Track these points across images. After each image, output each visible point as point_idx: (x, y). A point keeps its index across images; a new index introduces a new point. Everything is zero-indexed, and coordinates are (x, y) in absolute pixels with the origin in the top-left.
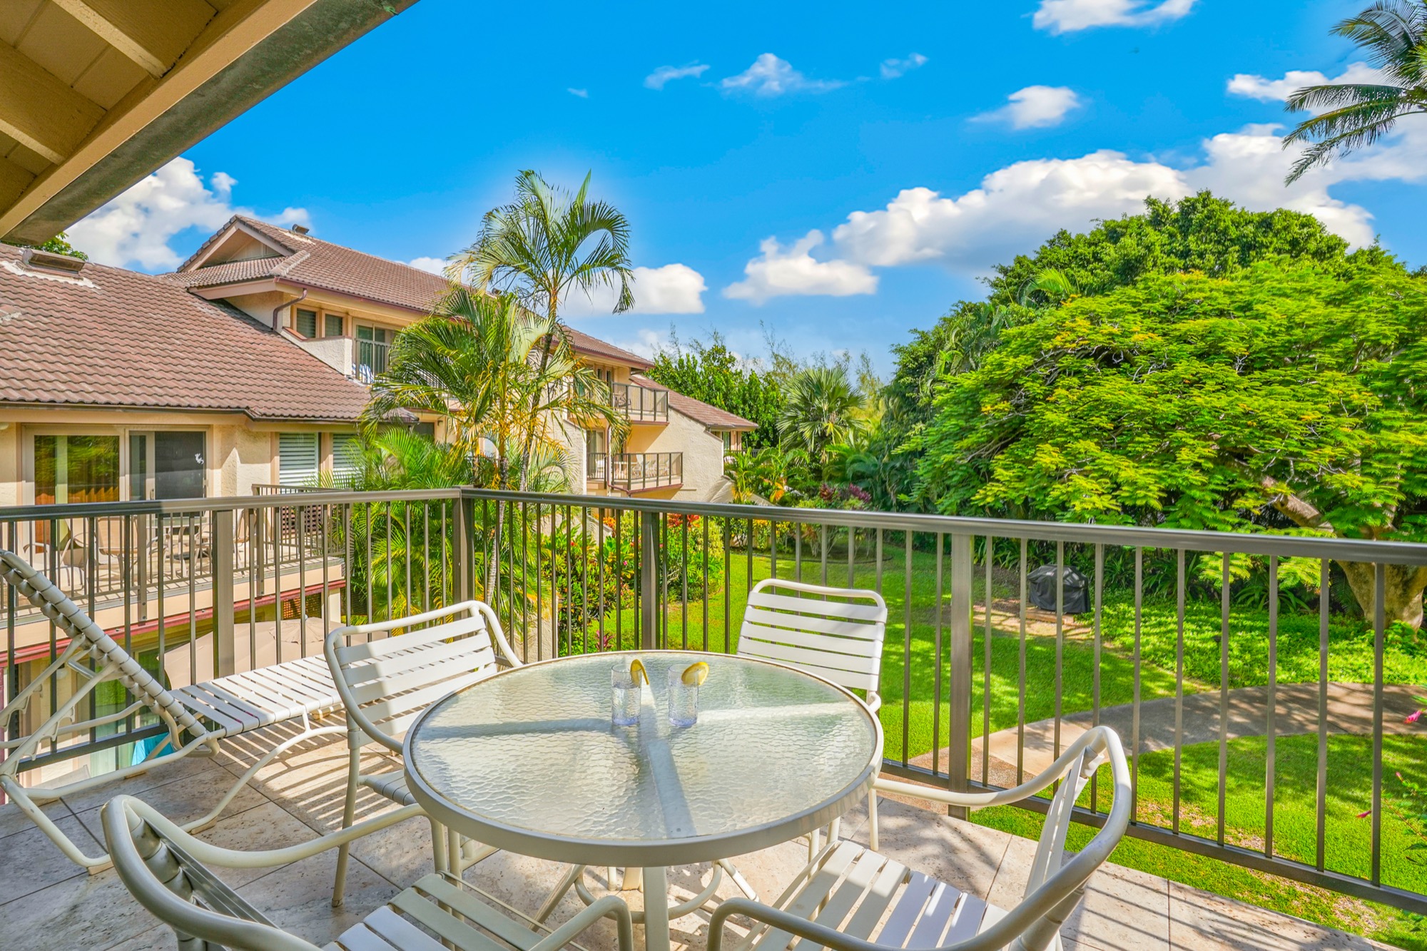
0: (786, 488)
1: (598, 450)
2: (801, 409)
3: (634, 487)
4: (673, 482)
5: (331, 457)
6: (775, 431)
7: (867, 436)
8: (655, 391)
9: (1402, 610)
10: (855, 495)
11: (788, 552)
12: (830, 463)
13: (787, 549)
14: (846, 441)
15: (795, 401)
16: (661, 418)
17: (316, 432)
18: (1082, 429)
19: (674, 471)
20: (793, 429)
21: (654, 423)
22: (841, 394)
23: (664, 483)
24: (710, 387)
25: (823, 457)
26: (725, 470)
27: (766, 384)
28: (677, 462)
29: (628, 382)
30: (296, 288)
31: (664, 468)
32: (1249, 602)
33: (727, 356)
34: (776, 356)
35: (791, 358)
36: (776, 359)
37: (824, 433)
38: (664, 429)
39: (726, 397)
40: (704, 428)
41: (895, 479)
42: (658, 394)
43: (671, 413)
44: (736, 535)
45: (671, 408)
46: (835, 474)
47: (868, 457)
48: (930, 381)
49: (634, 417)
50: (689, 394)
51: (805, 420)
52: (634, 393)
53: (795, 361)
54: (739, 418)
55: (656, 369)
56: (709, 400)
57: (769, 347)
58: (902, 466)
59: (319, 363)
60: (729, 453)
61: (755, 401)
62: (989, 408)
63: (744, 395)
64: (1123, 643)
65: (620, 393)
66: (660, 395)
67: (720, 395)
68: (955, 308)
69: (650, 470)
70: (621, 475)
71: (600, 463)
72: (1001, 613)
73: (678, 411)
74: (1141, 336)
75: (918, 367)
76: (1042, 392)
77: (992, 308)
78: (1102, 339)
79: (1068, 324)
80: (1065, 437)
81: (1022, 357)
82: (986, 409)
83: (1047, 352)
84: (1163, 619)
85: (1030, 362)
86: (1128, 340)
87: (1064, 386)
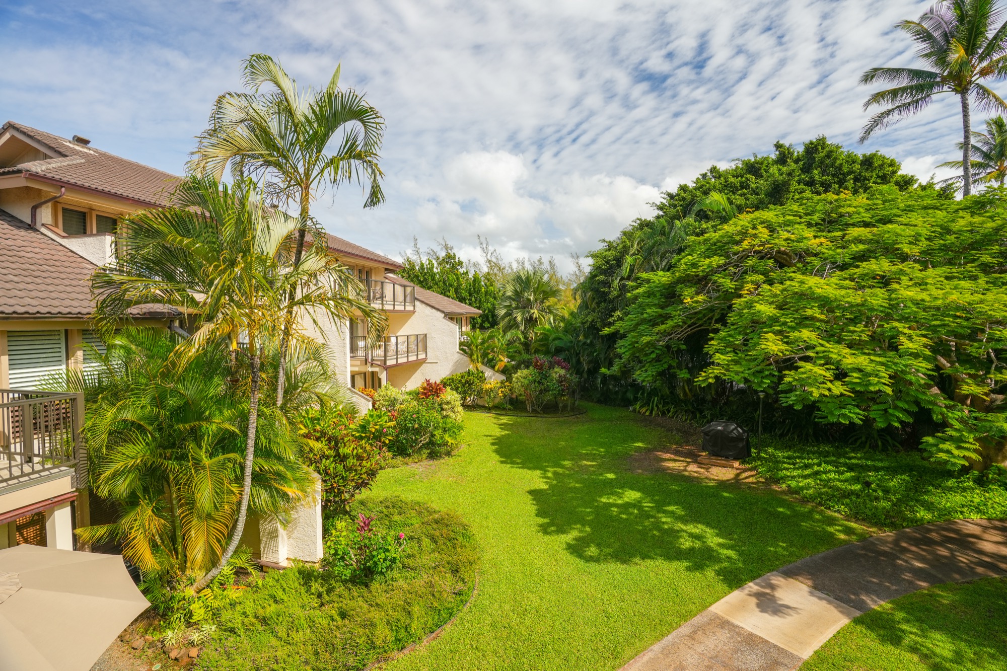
0: (506, 360)
1: (360, 333)
2: (514, 300)
3: (389, 363)
4: (420, 357)
5: (80, 354)
6: (494, 316)
7: (563, 319)
8: (404, 286)
9: (997, 455)
10: (559, 365)
11: (510, 409)
12: (536, 341)
13: (509, 407)
14: (547, 323)
15: (509, 294)
16: (409, 308)
17: (62, 329)
18: (796, 319)
19: (420, 348)
20: (508, 314)
21: (404, 311)
22: (543, 289)
23: (412, 358)
24: (444, 283)
25: (531, 335)
26: (460, 346)
27: (486, 281)
28: (422, 341)
29: (383, 280)
30: (53, 186)
31: (413, 346)
32: (858, 444)
33: (457, 261)
34: (490, 262)
35: (500, 262)
36: (490, 264)
37: (531, 317)
38: (411, 316)
39: (457, 291)
40: (443, 315)
41: (586, 353)
42: (406, 288)
43: (417, 303)
44: (470, 397)
45: (418, 300)
46: (540, 348)
47: (566, 336)
48: (619, 279)
49: (389, 307)
50: (429, 288)
51: (516, 308)
52: (388, 288)
53: (503, 265)
54: (467, 306)
55: (404, 270)
56: (444, 293)
57: (485, 255)
58: (591, 342)
59: (80, 260)
60: (462, 334)
61: (478, 294)
62: (689, 300)
63: (470, 290)
64: (789, 486)
65: (377, 288)
66: (408, 290)
67: (452, 290)
68: (634, 224)
69: (402, 348)
70: (378, 353)
71: (361, 344)
72: (682, 459)
73: (422, 302)
74: (818, 241)
75: (609, 269)
76: (734, 286)
77: (665, 224)
78: (784, 243)
79: (751, 231)
80: (780, 326)
81: (716, 258)
82: (688, 300)
83: (735, 254)
84: (806, 461)
85: (722, 262)
86: (802, 244)
87: (752, 282)
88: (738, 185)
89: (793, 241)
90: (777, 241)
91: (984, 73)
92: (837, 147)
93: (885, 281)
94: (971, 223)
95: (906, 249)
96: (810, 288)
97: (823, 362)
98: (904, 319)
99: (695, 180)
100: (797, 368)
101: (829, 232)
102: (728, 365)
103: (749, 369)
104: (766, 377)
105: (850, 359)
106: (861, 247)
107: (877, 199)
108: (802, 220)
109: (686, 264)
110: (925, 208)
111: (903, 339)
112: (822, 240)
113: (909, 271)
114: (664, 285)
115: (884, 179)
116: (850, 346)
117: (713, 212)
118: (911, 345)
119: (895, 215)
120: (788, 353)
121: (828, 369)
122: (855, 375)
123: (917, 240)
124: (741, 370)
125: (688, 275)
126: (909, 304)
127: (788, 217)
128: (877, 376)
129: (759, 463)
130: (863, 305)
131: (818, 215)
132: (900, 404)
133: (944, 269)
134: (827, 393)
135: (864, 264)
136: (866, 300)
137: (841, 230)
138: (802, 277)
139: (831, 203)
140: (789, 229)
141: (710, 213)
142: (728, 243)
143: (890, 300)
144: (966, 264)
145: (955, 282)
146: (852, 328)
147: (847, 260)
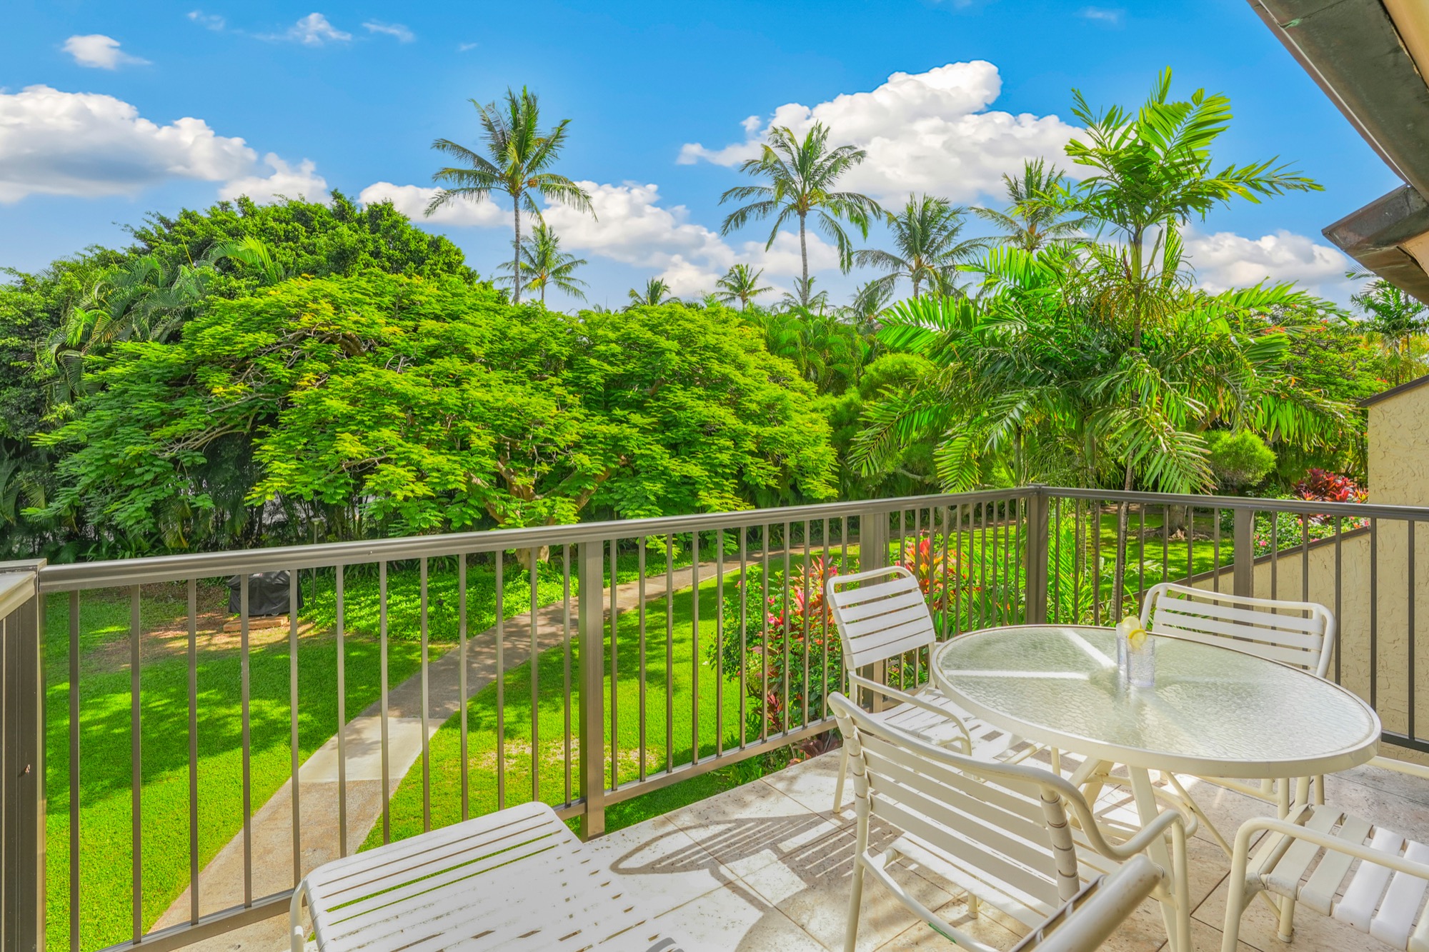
18: (373, 417)
48: (56, 346)
62: (221, 389)
68: (88, 254)
72: (199, 632)
74: (391, 329)
75: (31, 325)
76: (288, 375)
77: (157, 266)
78: (353, 326)
79: (311, 305)
80: (356, 425)
81: (264, 334)
82: (218, 390)
83: (289, 332)
84: (373, 597)
85: (271, 340)
86: (373, 330)
87: (313, 370)
88: (282, 233)
89: (363, 325)
90: (344, 322)
91: (531, 183)
92: (404, 218)
93: (458, 382)
94: (521, 333)
95: (474, 350)
96: (388, 383)
97: (404, 463)
98: (473, 419)
99: (209, 210)
100: (378, 472)
101: (400, 319)
102: (289, 475)
103: (319, 479)
104: (340, 486)
105: (430, 459)
106: (433, 342)
107: (446, 290)
108: (373, 301)
109: (213, 336)
110: (487, 309)
111: (473, 437)
112: (396, 328)
113: (477, 372)
114: (171, 366)
115: (450, 268)
116: (429, 446)
117: (243, 265)
118: (480, 443)
119: (463, 312)
120: (367, 455)
121: (409, 471)
122: (435, 474)
123: (482, 342)
124: (310, 480)
125: (218, 355)
126: (478, 404)
127: (356, 295)
128: (453, 474)
129: (315, 612)
130: (439, 404)
131: (388, 298)
132: (472, 502)
133: (503, 372)
134: (410, 494)
135: (438, 361)
136: (442, 399)
137: (414, 320)
138: (376, 370)
139: (401, 285)
140: (358, 309)
141: (238, 265)
142: (279, 316)
143: (463, 399)
144: (518, 369)
145: (511, 386)
146: (430, 427)
147: (419, 354)
